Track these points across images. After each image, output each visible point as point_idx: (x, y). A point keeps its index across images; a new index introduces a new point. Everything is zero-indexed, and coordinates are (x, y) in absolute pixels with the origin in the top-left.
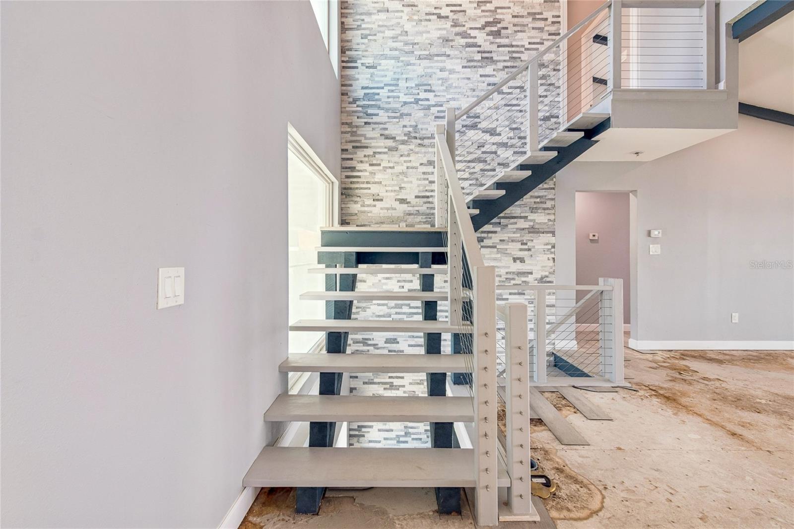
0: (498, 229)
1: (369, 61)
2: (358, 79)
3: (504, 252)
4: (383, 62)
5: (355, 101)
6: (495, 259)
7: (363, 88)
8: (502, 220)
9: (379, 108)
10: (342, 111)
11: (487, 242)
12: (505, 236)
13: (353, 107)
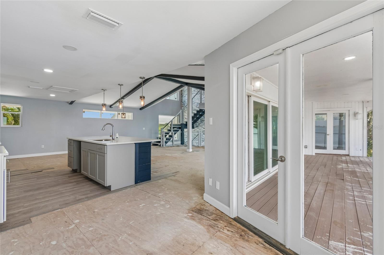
0: (201, 123)
1: (184, 96)
2: (183, 99)
3: (202, 127)
4: (186, 96)
5: (183, 102)
6: (201, 128)
7: (184, 100)
8: (202, 121)
9: (186, 103)
10: (181, 104)
11: (200, 125)
12: (202, 124)
13: (183, 104)
